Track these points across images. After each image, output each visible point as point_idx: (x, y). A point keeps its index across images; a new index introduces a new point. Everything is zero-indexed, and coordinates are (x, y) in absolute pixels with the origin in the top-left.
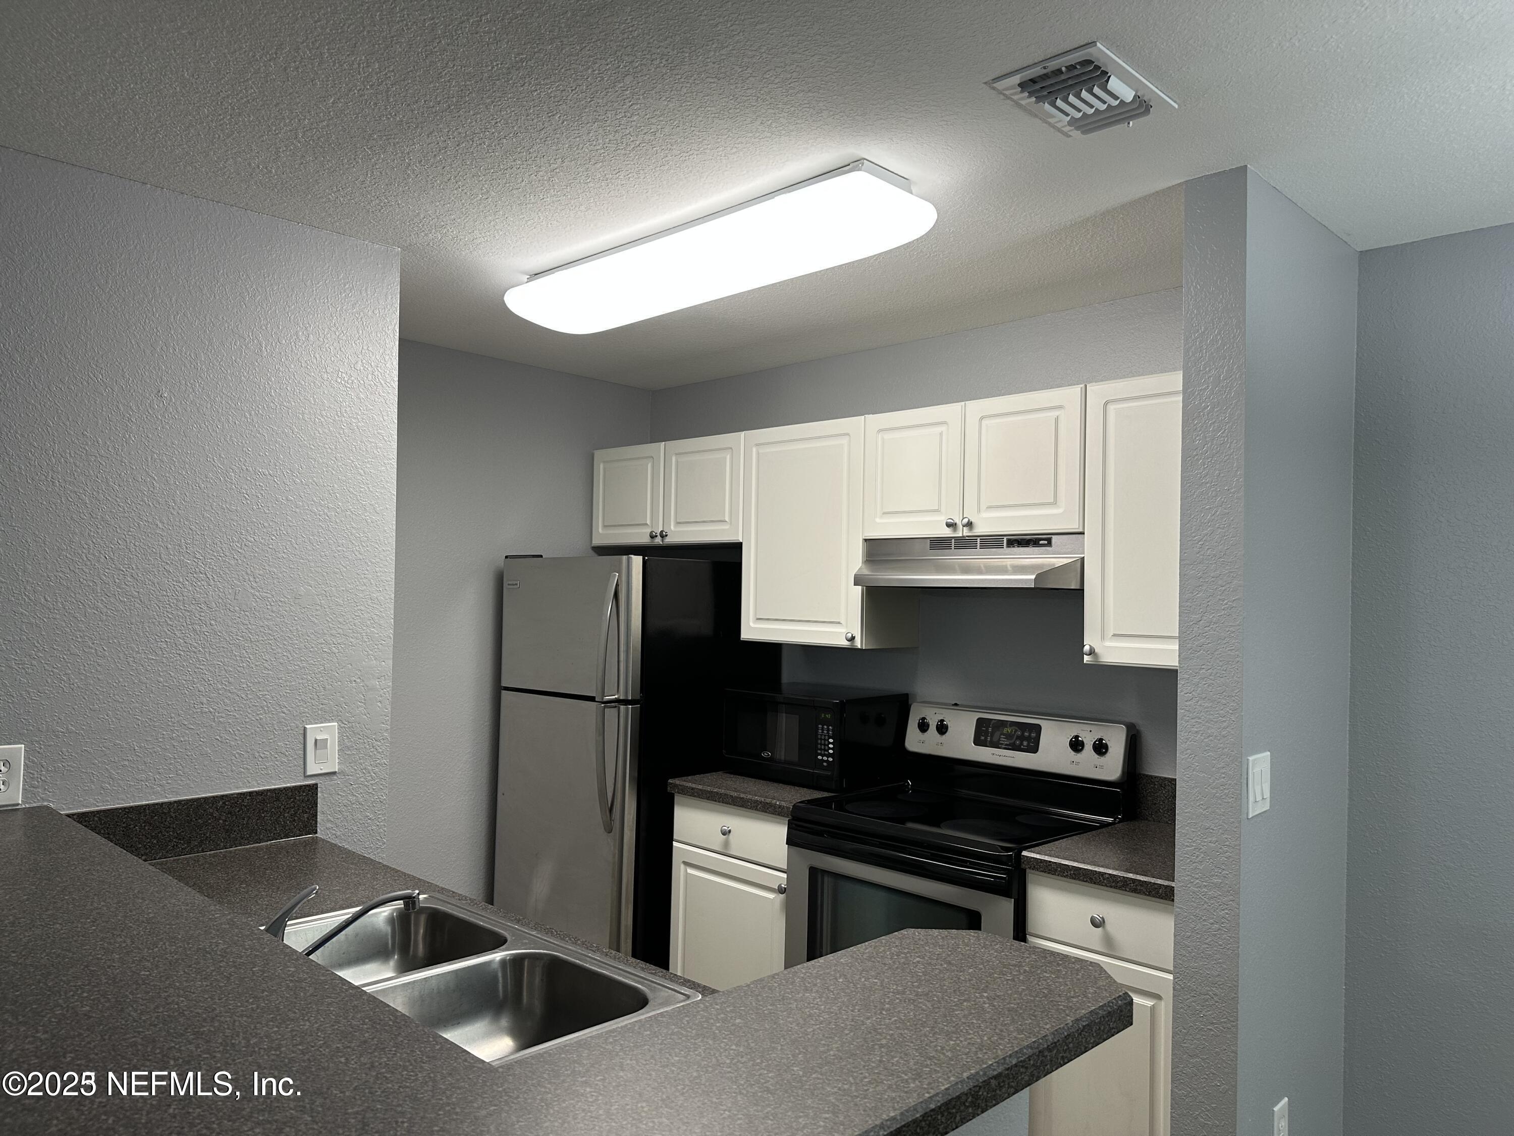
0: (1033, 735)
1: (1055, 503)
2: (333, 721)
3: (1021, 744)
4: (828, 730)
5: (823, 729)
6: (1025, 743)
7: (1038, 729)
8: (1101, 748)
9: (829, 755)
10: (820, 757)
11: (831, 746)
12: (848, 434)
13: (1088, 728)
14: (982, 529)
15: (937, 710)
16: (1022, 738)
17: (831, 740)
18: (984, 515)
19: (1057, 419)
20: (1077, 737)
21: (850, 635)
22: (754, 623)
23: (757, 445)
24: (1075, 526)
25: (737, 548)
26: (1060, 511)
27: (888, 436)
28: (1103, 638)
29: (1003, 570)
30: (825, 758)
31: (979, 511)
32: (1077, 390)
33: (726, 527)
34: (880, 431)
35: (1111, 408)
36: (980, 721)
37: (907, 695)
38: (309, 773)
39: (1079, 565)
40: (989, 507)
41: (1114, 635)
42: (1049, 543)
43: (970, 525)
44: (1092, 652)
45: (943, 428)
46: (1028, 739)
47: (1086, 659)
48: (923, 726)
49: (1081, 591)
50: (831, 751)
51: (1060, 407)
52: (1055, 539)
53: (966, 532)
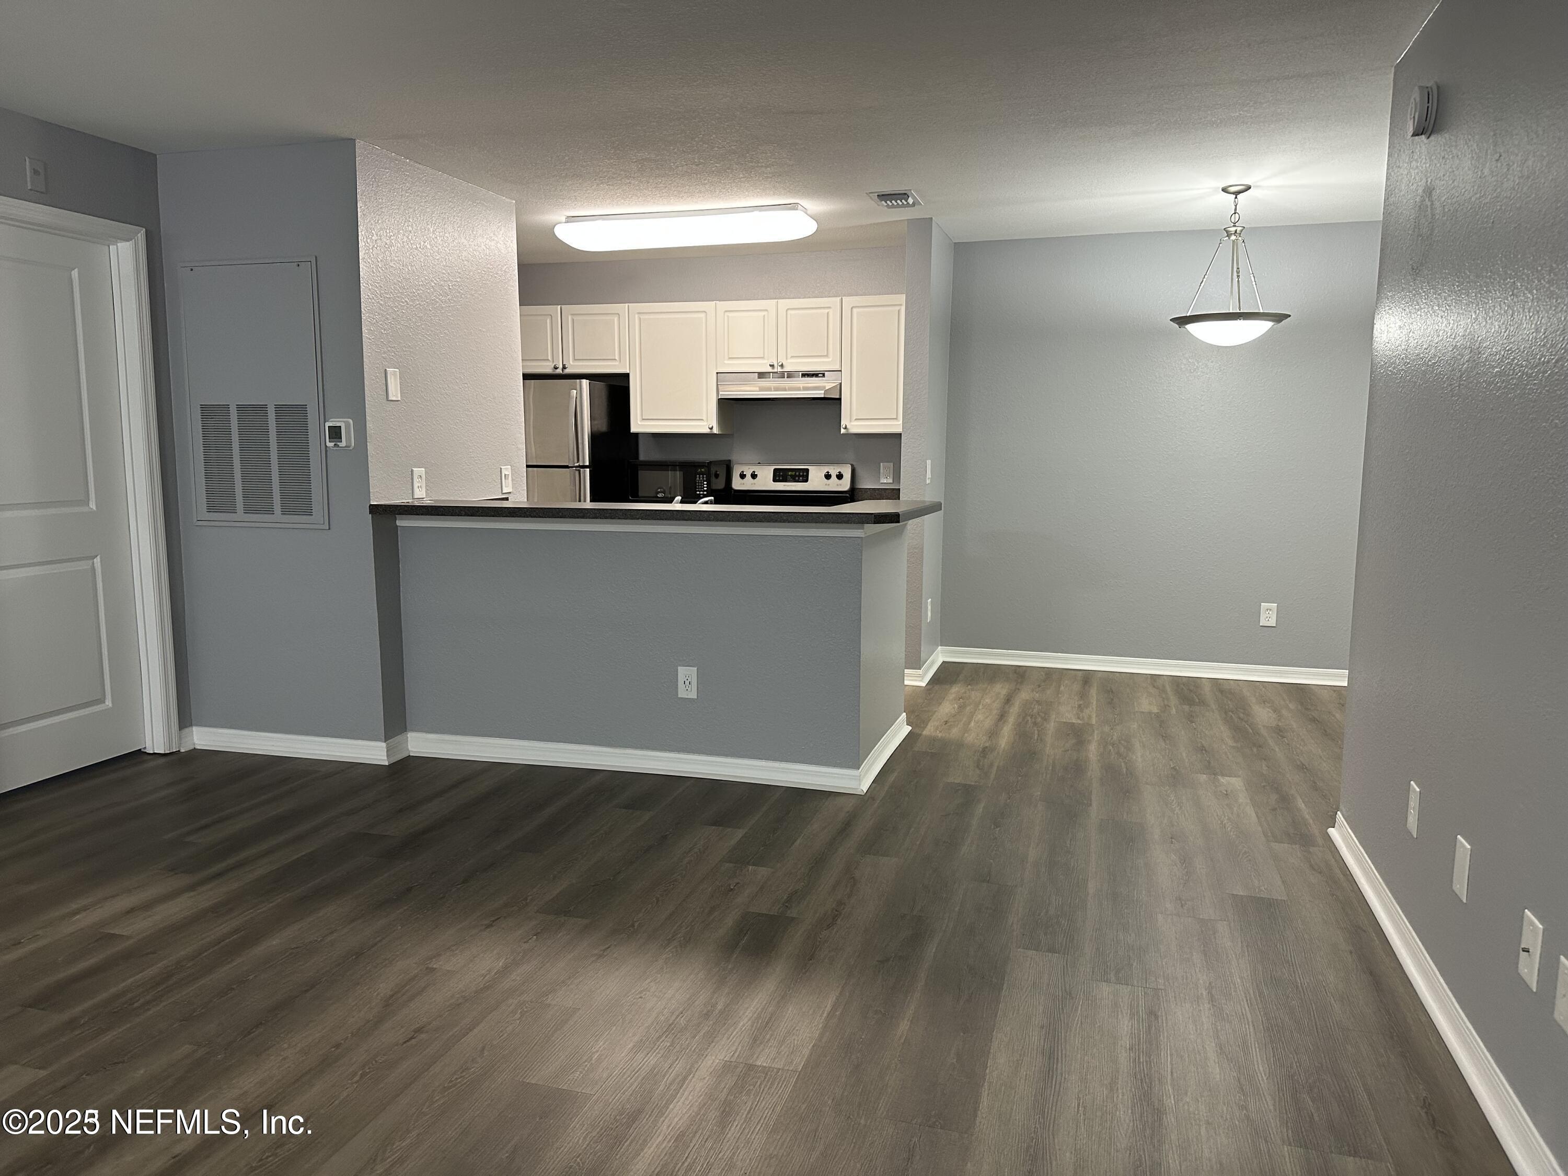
0: (805, 474)
1: (827, 356)
2: (508, 465)
3: (799, 479)
4: (703, 477)
5: (699, 477)
6: (801, 478)
7: (807, 470)
8: (840, 476)
9: (704, 491)
10: (698, 493)
11: (705, 486)
12: (705, 312)
13: (832, 467)
14: (788, 368)
15: (750, 467)
16: (799, 476)
17: (705, 483)
18: (790, 361)
19: (828, 313)
20: (828, 472)
21: (711, 426)
22: (641, 421)
23: (639, 313)
24: (837, 368)
25: (626, 376)
26: (830, 359)
27: (731, 314)
28: (851, 421)
29: (799, 389)
30: (701, 493)
31: (787, 359)
32: (839, 299)
33: (617, 363)
34: (726, 311)
35: (855, 310)
36: (775, 470)
37: (730, 461)
38: (504, 492)
39: (839, 386)
40: (792, 357)
41: (856, 419)
42: (824, 375)
43: (782, 366)
44: (846, 428)
45: (765, 313)
46: (803, 476)
47: (843, 431)
48: (743, 476)
49: (840, 399)
50: (705, 489)
51: (830, 308)
52: (826, 373)
53: (780, 369)
